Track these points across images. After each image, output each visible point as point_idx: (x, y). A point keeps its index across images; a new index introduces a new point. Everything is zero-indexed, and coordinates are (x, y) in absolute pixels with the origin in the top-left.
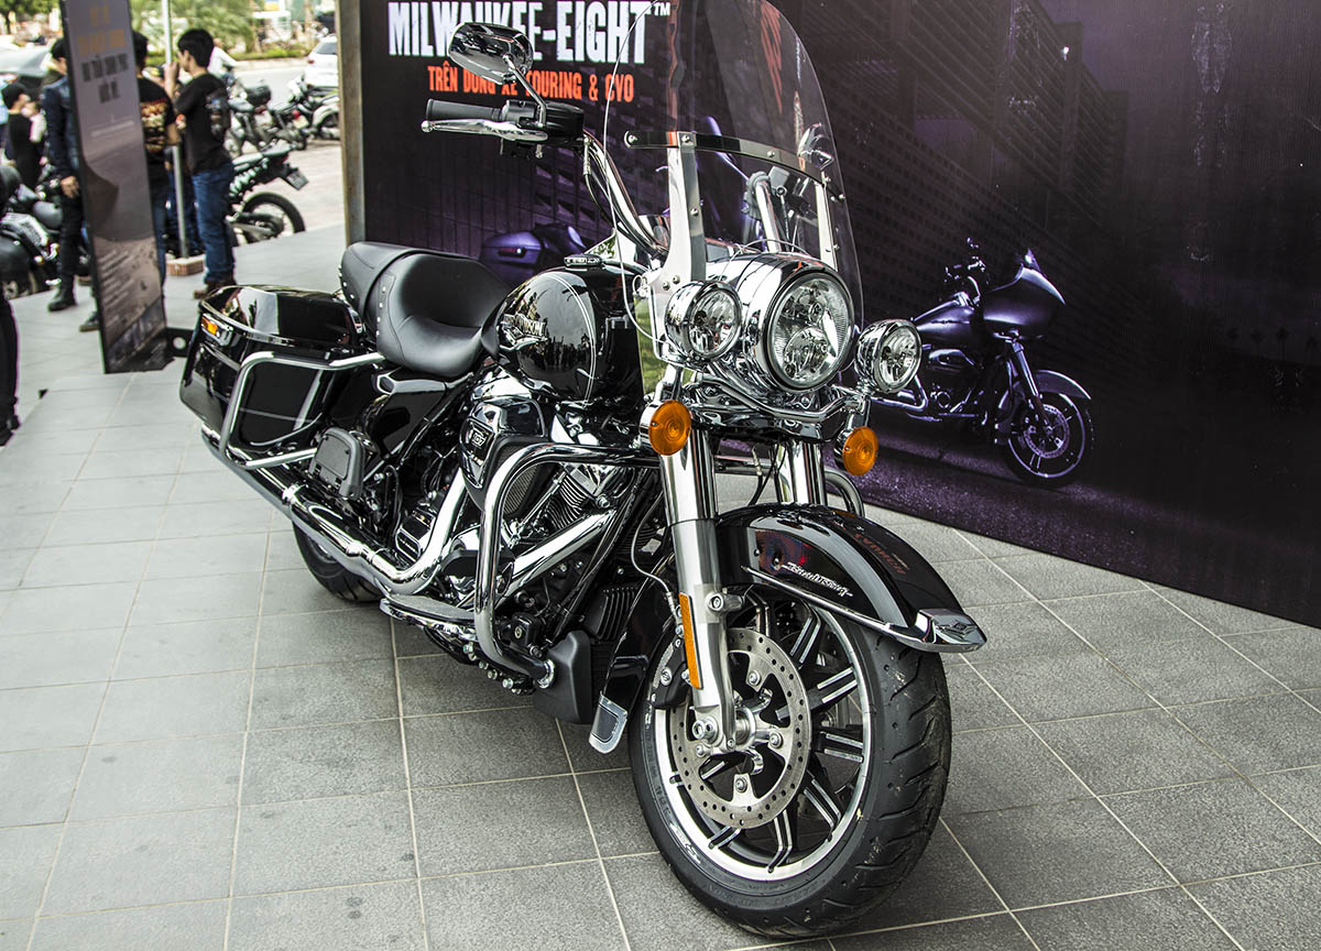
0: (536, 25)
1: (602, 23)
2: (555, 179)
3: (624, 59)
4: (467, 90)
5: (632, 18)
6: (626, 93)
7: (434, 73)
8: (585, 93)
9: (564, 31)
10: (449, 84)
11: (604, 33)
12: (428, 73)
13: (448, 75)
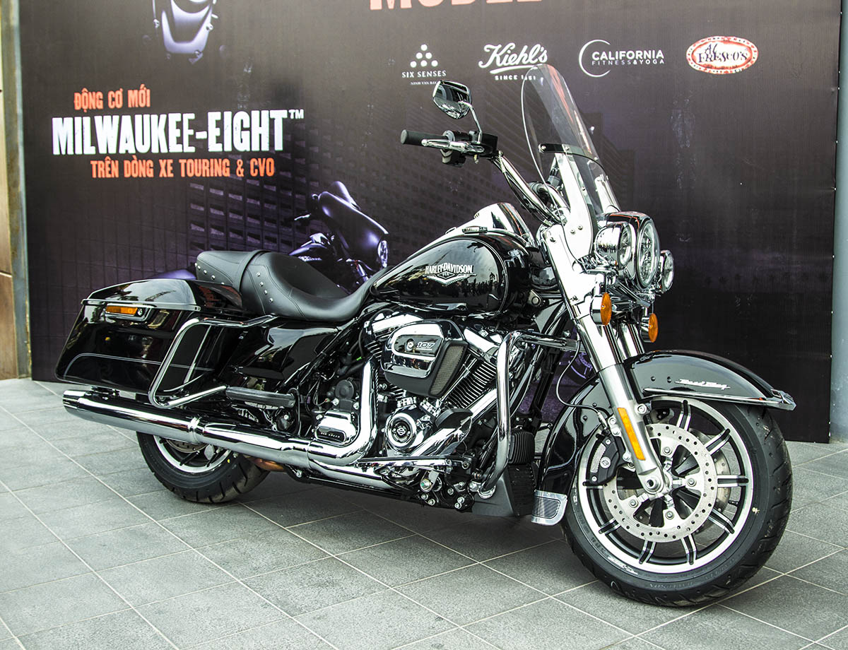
0: (189, 129)
1: (246, 125)
2: (208, 231)
3: (265, 148)
4: (127, 175)
5: (272, 121)
6: (268, 170)
7: (97, 166)
8: (233, 171)
9: (214, 132)
10: (110, 172)
11: (248, 132)
12: (92, 165)
13: (110, 166)
